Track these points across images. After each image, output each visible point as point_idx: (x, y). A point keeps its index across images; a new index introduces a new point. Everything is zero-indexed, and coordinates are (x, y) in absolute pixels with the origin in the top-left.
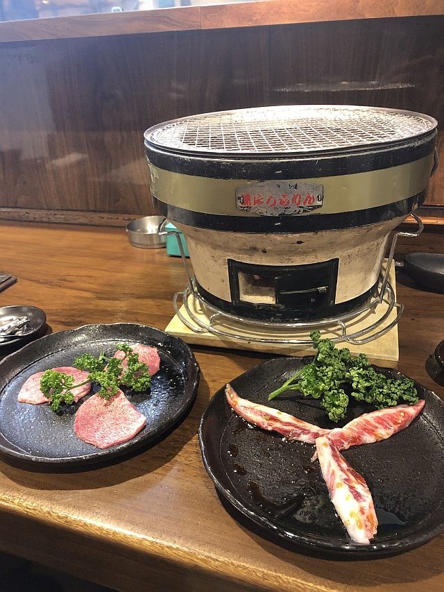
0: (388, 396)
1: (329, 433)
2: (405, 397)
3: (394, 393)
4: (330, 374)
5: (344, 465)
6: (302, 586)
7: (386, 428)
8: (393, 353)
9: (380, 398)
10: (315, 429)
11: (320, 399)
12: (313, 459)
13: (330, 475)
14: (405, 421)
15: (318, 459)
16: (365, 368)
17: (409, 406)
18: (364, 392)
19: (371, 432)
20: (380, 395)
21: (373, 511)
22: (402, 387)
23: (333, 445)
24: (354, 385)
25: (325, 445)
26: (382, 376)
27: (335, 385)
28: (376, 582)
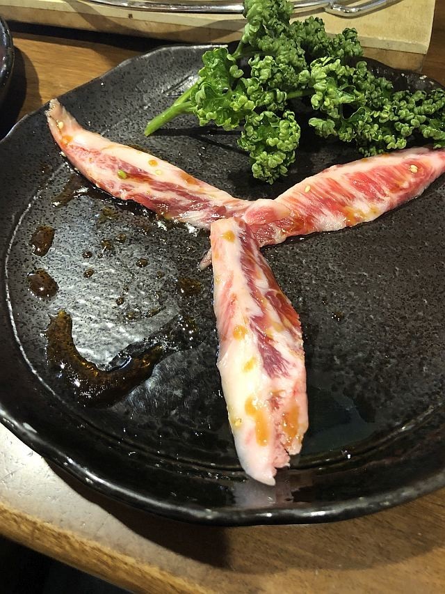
0: (390, 127)
1: (244, 210)
2: (427, 131)
3: (403, 121)
4: (265, 74)
5: (262, 283)
6: (110, 561)
7: (372, 197)
8: (419, 35)
9: (373, 132)
10: (219, 197)
11: (236, 133)
12: (203, 265)
13: (226, 304)
14: (417, 185)
15: (211, 266)
16: (350, 60)
17: (432, 150)
18: (336, 116)
19: (338, 207)
20: (372, 124)
21: (302, 401)
22: (424, 107)
23: (247, 236)
24: (315, 100)
25: (230, 236)
26: (385, 82)
27: (275, 100)
28: (277, 563)
